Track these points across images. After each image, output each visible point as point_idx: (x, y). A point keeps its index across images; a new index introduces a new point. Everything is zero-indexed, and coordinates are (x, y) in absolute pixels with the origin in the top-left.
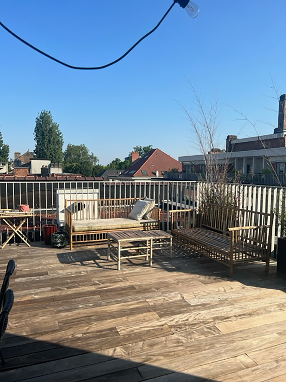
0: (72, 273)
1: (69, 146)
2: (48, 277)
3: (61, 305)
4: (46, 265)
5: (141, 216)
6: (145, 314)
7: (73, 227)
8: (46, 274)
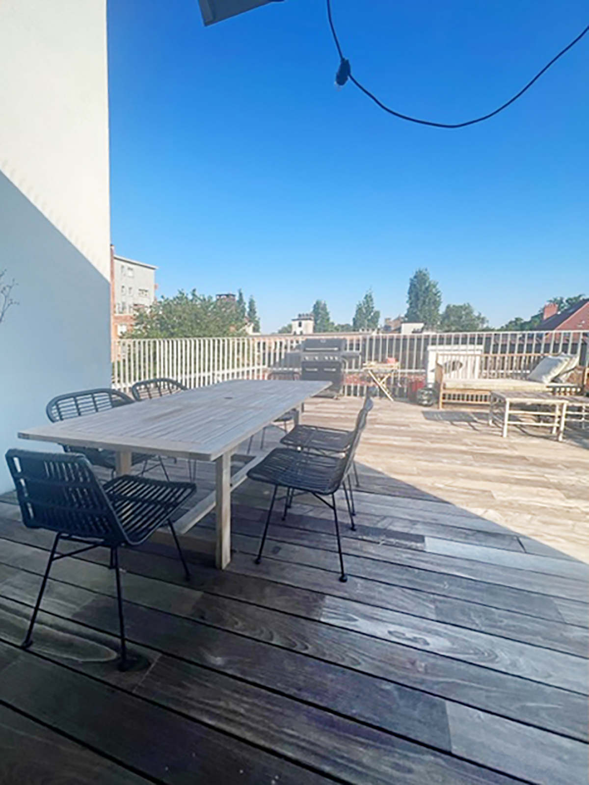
0: (437, 430)
1: (448, 307)
2: (409, 429)
3: (421, 455)
4: (407, 418)
5: (550, 377)
6: (540, 489)
7: (445, 385)
8: (408, 426)
